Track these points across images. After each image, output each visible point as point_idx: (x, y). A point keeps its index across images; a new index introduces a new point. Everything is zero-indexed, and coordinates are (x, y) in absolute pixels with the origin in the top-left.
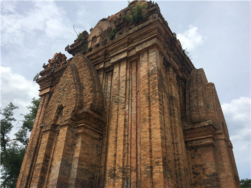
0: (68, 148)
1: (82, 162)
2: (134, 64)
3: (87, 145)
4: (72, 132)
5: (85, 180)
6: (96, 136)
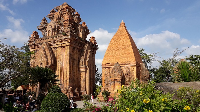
2: (63, 49)
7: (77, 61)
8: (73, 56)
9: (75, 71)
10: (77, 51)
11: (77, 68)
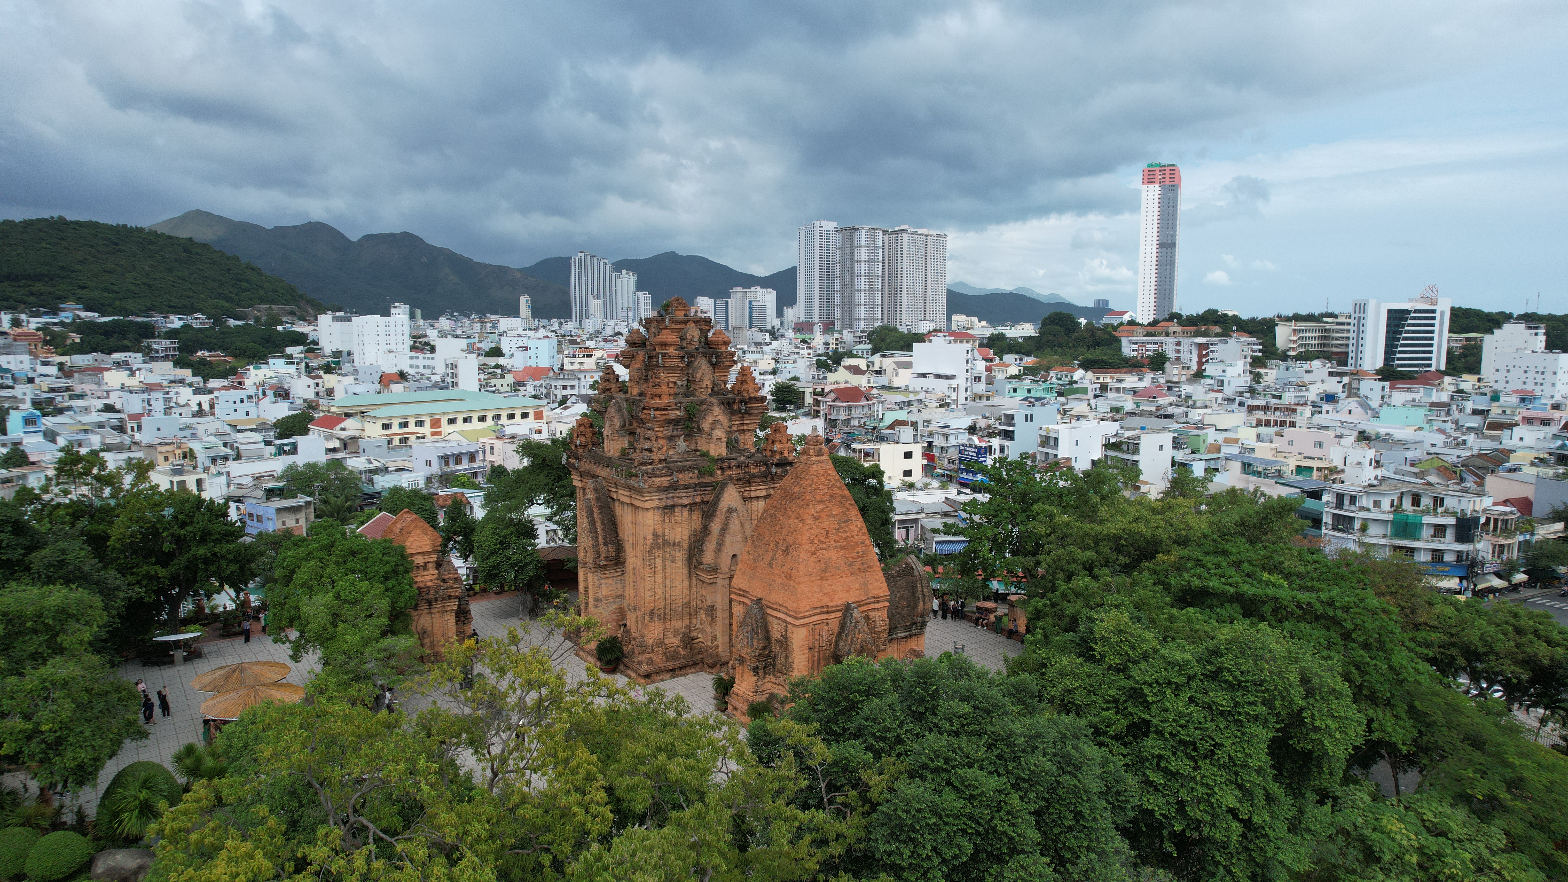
7: (686, 546)
8: (664, 535)
9: (677, 583)
10: (686, 513)
11: (685, 571)
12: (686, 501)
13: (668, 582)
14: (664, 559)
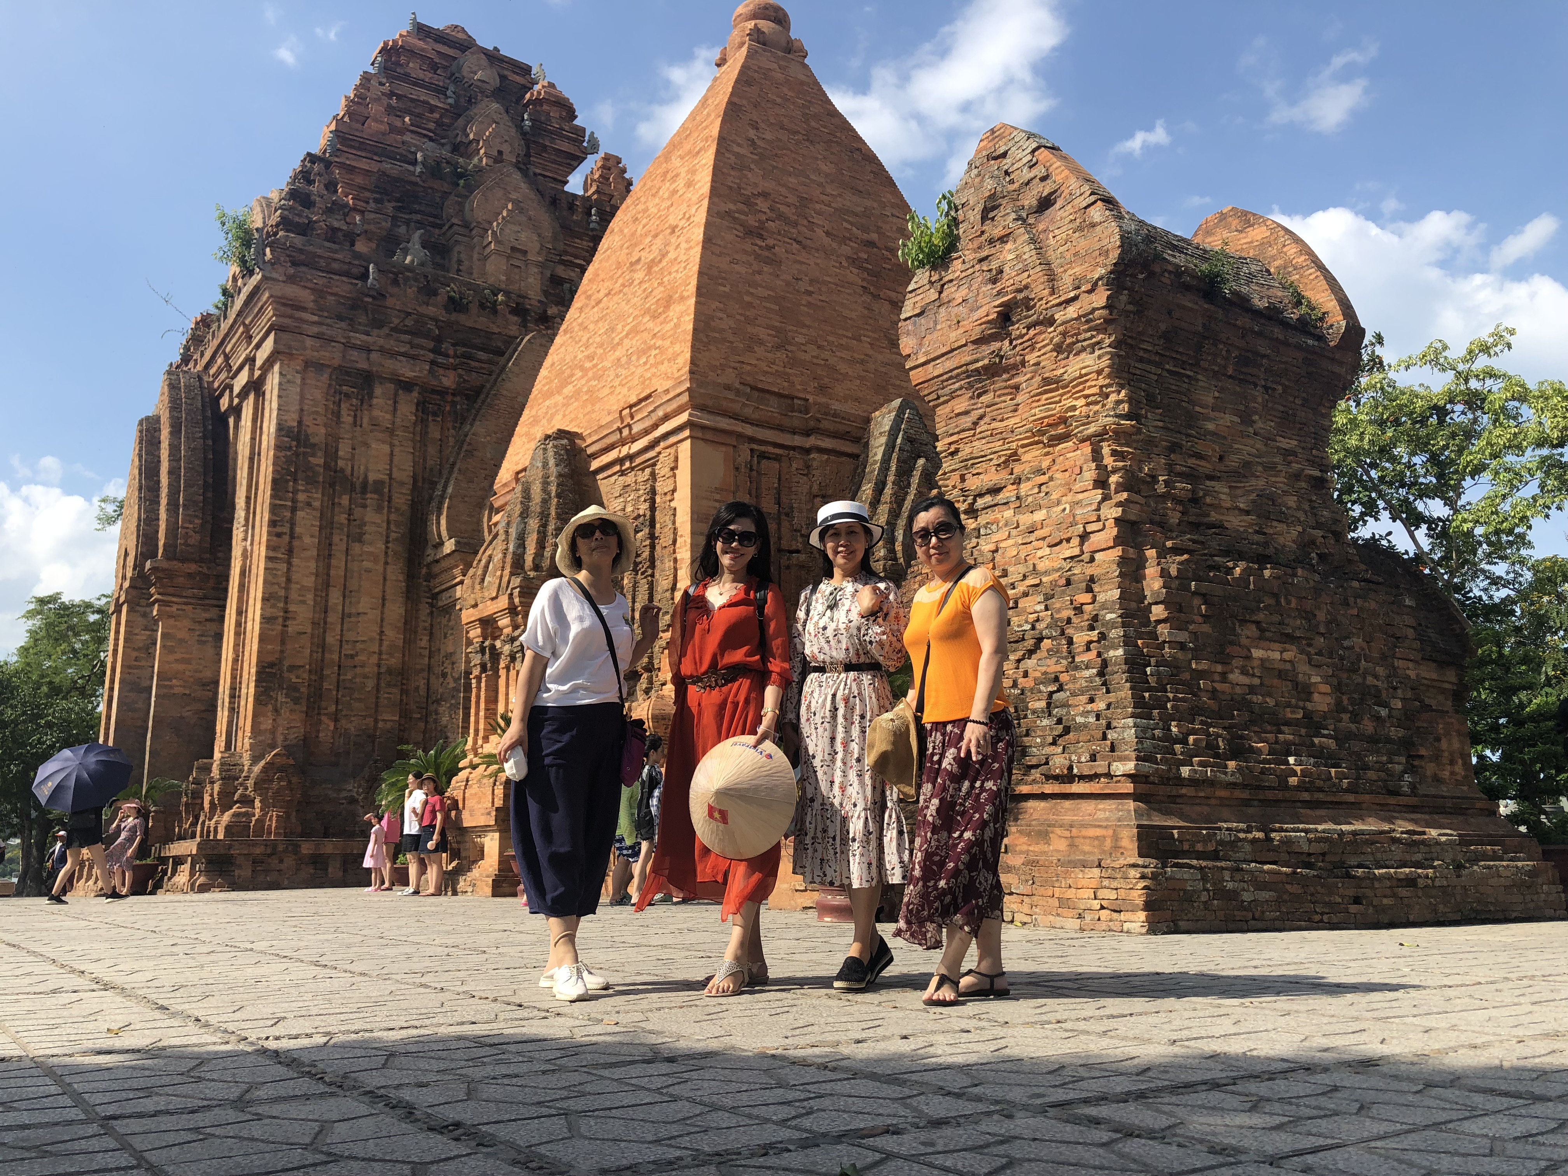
0: (135, 654)
1: (170, 680)
3: (181, 641)
4: (145, 615)
5: (182, 717)
6: (207, 615)
7: (401, 499)
8: (332, 454)
9: (365, 604)
10: (407, 409)
11: (396, 573)
12: (407, 371)
13: (335, 597)
14: (327, 526)
